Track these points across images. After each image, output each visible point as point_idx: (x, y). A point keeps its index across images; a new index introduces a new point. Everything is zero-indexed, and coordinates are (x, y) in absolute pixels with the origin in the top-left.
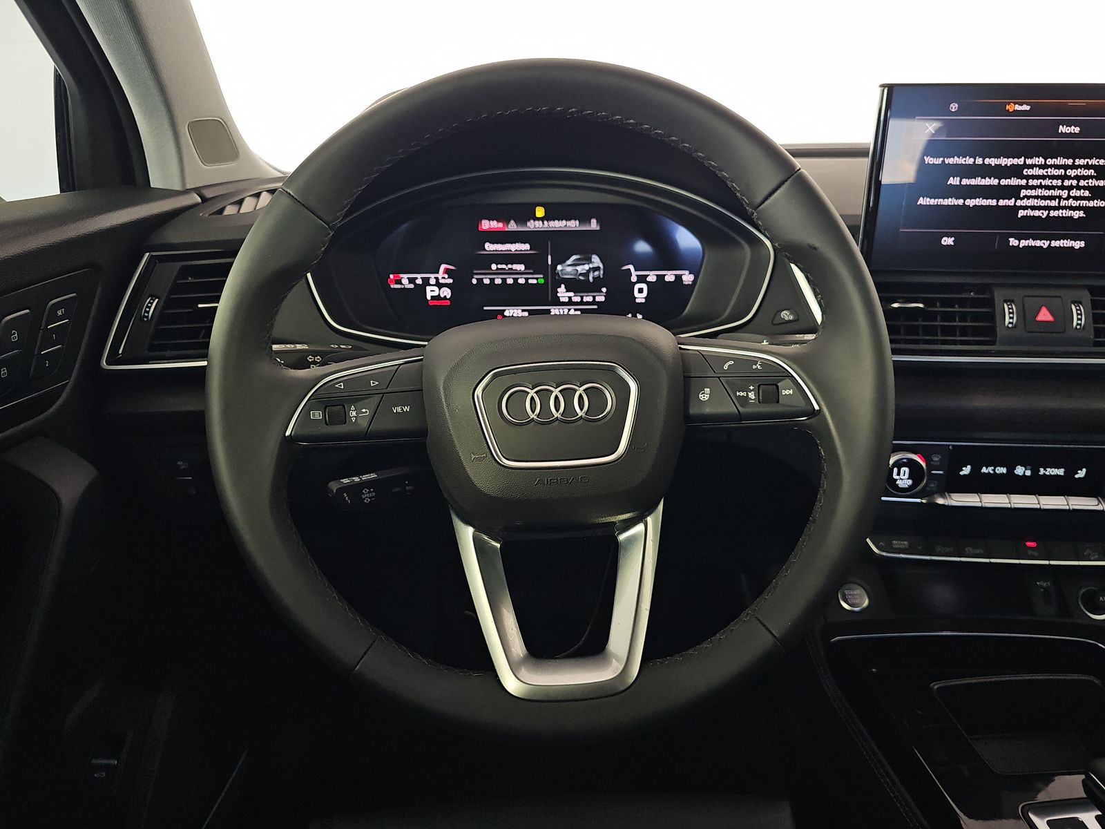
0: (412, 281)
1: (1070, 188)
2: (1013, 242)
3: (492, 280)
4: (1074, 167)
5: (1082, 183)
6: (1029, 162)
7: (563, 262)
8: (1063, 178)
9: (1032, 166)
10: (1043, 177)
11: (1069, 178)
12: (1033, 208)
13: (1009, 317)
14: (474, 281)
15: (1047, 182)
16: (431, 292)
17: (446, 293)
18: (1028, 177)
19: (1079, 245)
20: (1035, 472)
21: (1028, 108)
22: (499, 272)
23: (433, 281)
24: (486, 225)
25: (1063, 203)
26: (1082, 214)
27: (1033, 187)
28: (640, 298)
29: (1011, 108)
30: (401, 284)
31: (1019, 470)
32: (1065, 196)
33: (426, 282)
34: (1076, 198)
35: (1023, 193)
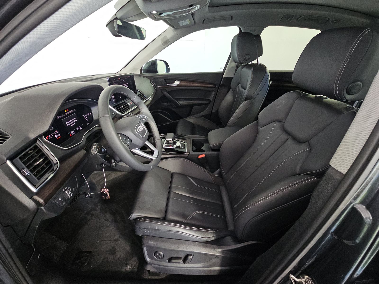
0: (51, 136)
16: (56, 136)
17: (59, 135)
28: (87, 120)
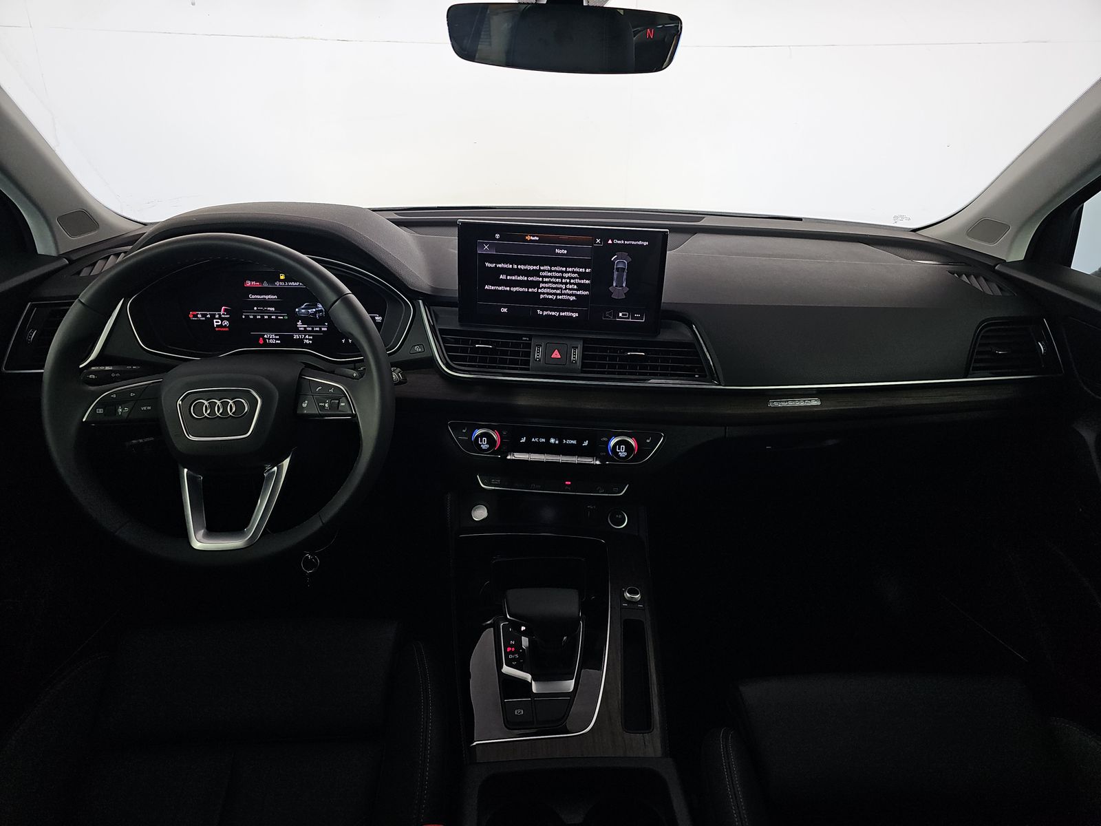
0: (204, 315)
1: (566, 284)
2: (539, 312)
3: (255, 316)
4: (566, 272)
5: (572, 281)
6: (542, 268)
7: (299, 306)
8: (562, 278)
9: (544, 271)
10: (551, 277)
11: (565, 278)
12: (548, 294)
13: (538, 354)
14: (244, 317)
15: (553, 280)
16: (216, 323)
17: (226, 323)
18: (543, 277)
19: (575, 315)
20: (561, 441)
21: (538, 239)
22: (258, 312)
23: (217, 316)
24: (248, 283)
25: (563, 292)
26: (574, 298)
27: (546, 282)
29: (528, 238)
30: (197, 317)
31: (552, 441)
32: (564, 288)
33: (213, 317)
34: (570, 289)
35: (541, 285)
